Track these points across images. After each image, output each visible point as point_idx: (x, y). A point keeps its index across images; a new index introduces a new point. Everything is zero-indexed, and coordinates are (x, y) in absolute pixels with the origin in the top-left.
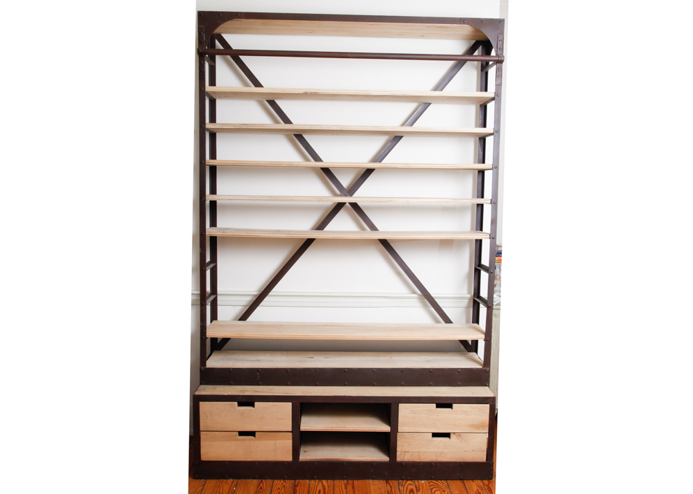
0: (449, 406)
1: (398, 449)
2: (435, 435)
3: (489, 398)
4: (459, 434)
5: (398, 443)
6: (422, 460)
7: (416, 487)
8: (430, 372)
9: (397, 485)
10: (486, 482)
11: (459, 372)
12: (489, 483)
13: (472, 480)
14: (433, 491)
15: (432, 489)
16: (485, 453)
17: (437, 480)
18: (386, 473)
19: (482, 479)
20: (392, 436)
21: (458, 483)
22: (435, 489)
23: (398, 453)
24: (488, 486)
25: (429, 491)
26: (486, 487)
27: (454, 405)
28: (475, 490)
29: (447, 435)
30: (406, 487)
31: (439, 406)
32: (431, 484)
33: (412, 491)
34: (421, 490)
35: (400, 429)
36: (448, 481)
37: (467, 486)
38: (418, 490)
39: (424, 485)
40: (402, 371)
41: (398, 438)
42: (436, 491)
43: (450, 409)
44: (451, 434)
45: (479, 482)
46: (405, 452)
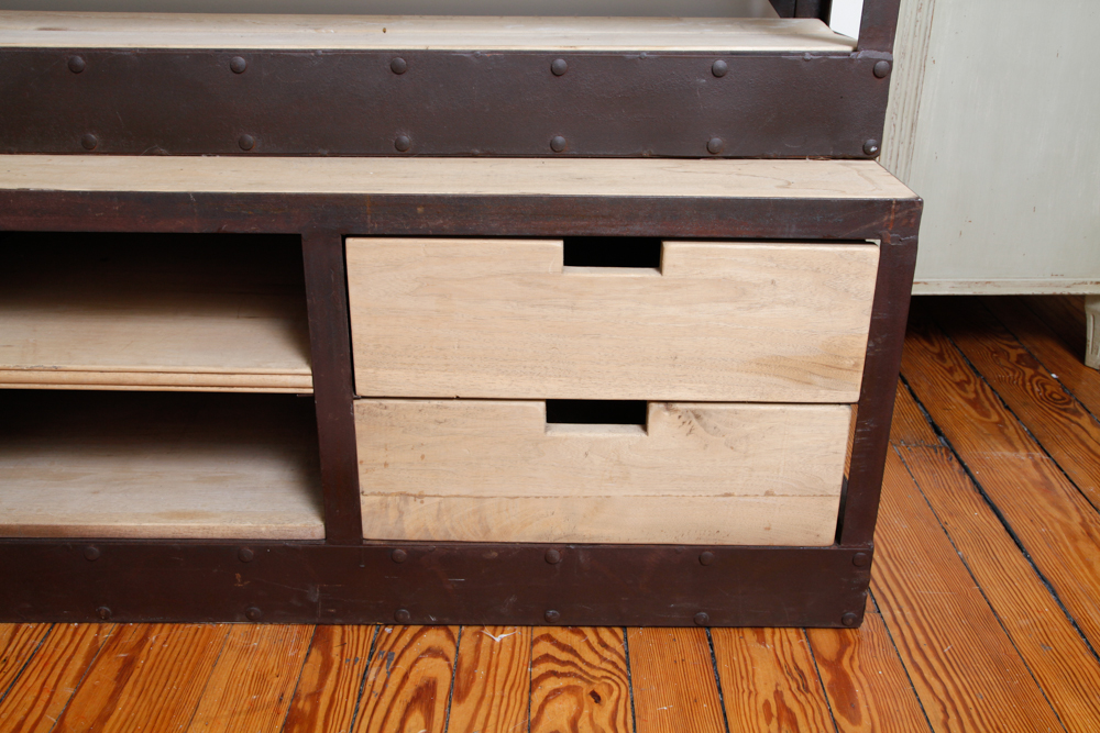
0: (645, 253)
1: (366, 481)
2: (562, 411)
3: (886, 205)
4: (693, 409)
5: (363, 452)
6: (496, 536)
7: (456, 669)
8: (556, 73)
9: (363, 653)
10: (825, 639)
11: (716, 74)
12: (844, 645)
13: (758, 627)
14: (538, 697)
15: (534, 685)
16: (835, 505)
17: (574, 626)
18: (315, 596)
19: (805, 624)
20: (324, 416)
21: (684, 642)
22: (551, 684)
23: (366, 502)
24: (834, 665)
25: (516, 700)
26: (826, 677)
27: (671, 250)
28: (766, 693)
29: (632, 413)
30: (402, 667)
31: (582, 252)
32: (544, 648)
33: (424, 696)
34: (476, 691)
35: (367, 378)
36: (633, 633)
37: (723, 667)
38: (458, 693)
39: (505, 655)
40: (396, 70)
41: (360, 427)
42: (556, 693)
43: (648, 273)
44: (653, 409)
45: (790, 641)
46: (404, 495)
